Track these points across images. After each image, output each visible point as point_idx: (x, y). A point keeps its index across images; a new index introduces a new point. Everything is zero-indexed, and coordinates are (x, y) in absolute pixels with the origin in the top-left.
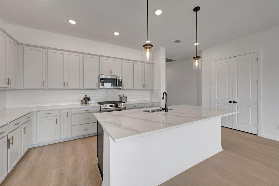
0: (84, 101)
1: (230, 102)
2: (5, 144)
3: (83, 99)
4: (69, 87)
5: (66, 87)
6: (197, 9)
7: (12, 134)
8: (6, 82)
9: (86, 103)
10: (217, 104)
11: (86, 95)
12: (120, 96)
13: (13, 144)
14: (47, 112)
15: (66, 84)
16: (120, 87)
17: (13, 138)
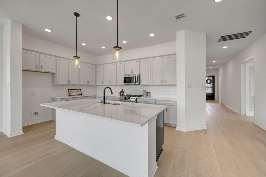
4: (111, 84)
8: (87, 82)
11: (122, 89)
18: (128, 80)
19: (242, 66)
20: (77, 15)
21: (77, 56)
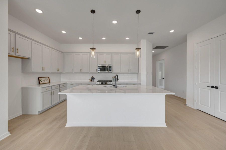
0: (91, 80)
1: (213, 87)
2: (50, 94)
3: (91, 78)
4: (83, 71)
5: (81, 72)
6: (138, 12)
7: (54, 90)
8: (57, 70)
9: (92, 81)
10: (199, 88)
11: (93, 76)
12: (112, 77)
13: (53, 94)
14: (72, 84)
15: (81, 70)
16: (111, 72)
17: (53, 92)
18: (103, 69)
19: (157, 62)
20: (93, 12)
21: (93, 48)
